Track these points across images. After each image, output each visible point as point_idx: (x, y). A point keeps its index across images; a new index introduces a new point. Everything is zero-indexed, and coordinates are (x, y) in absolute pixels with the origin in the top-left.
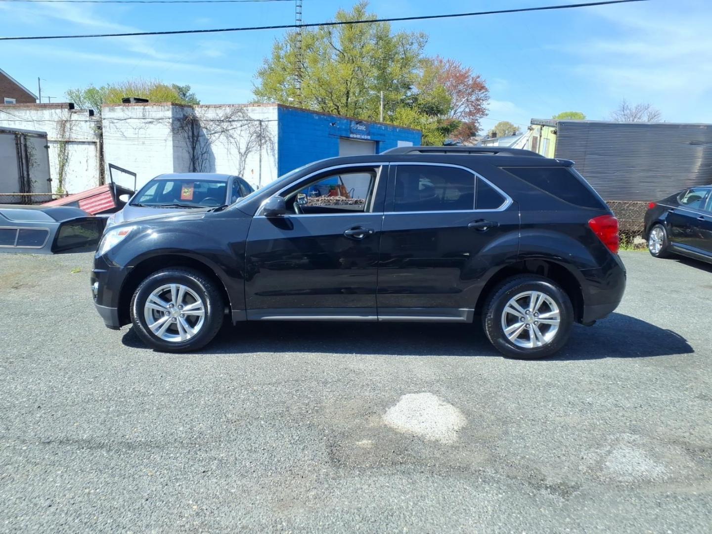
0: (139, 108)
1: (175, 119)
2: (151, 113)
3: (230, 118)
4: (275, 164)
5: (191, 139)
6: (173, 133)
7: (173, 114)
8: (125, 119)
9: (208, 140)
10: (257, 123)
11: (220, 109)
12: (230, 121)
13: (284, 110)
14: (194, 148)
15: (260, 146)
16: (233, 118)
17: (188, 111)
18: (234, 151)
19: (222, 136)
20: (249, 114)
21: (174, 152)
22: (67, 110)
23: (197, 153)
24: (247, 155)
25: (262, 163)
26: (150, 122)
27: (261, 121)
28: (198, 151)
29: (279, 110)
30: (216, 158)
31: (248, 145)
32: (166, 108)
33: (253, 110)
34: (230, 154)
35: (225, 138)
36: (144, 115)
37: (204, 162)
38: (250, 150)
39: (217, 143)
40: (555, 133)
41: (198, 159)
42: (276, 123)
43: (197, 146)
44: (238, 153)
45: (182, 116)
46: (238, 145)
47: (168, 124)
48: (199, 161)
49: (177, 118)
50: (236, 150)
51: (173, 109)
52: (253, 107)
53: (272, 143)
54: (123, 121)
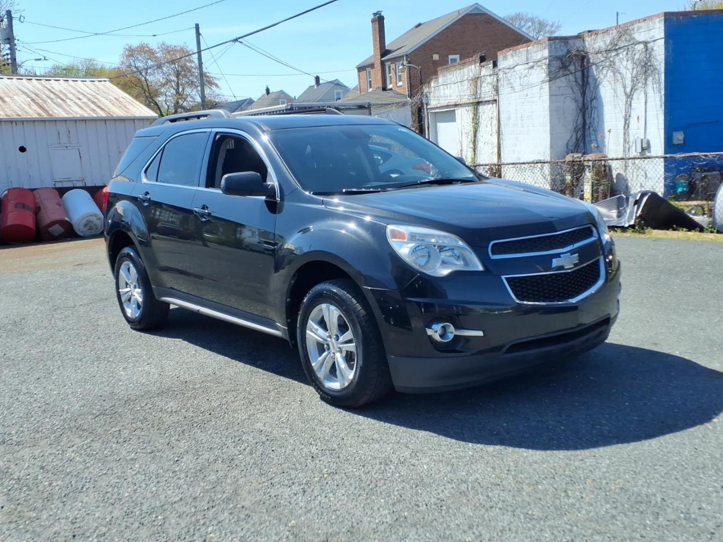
0: (524, 51)
1: (553, 58)
2: (532, 54)
3: (617, 45)
4: (661, 104)
5: (580, 81)
6: (549, 77)
7: (550, 52)
8: (514, 67)
9: (596, 80)
10: (641, 46)
11: (607, 34)
12: (616, 50)
13: (678, 19)
14: (583, 94)
15: (646, 79)
16: (620, 44)
17: (575, 44)
18: (620, 90)
19: (609, 72)
20: (634, 35)
21: (551, 102)
22: (478, 64)
23: (587, 100)
24: (633, 95)
25: (648, 104)
26: (532, 67)
27: (646, 43)
28: (588, 96)
29: (666, 21)
30: (604, 104)
31: (633, 81)
32: (544, 45)
33: (639, 29)
34: (617, 96)
35: (612, 74)
36: (527, 59)
37: (593, 111)
38: (636, 87)
39: (605, 82)
41: (587, 108)
42: (663, 40)
43: (587, 91)
44: (624, 94)
45: (564, 52)
46: (624, 83)
47: (544, 67)
48: (589, 110)
49: (556, 57)
50: (622, 90)
51: (550, 46)
52: (639, 24)
53: (658, 74)
54: (512, 70)
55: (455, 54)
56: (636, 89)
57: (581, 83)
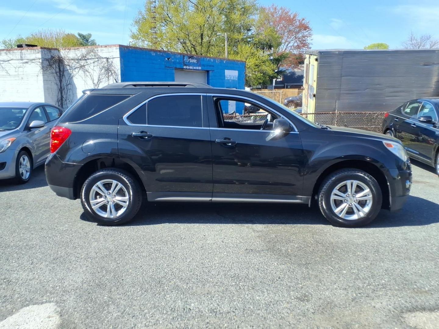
0: (18, 52)
1: (44, 59)
2: (26, 55)
3: (86, 57)
5: (58, 74)
6: (43, 70)
7: (42, 55)
8: (8, 61)
9: (70, 74)
10: (105, 60)
11: (78, 50)
12: (86, 60)
13: (124, 49)
14: (61, 81)
15: (108, 77)
16: (88, 57)
17: (55, 53)
19: (80, 71)
20: (98, 53)
21: (44, 84)
23: (63, 85)
24: (99, 84)
26: (26, 62)
27: (107, 59)
28: (64, 83)
29: (120, 49)
30: (77, 88)
31: (99, 77)
32: (37, 51)
33: (101, 51)
34: (87, 84)
35: (83, 72)
36: (21, 57)
37: (69, 91)
38: (101, 81)
39: (77, 76)
40: (317, 60)
42: (119, 59)
43: (63, 80)
44: (93, 84)
45: (50, 57)
46: (92, 78)
47: (39, 64)
48: (65, 90)
50: (91, 82)
51: (42, 52)
52: (102, 48)
53: (117, 75)
54: (7, 62)
56: (101, 82)
57: (59, 75)
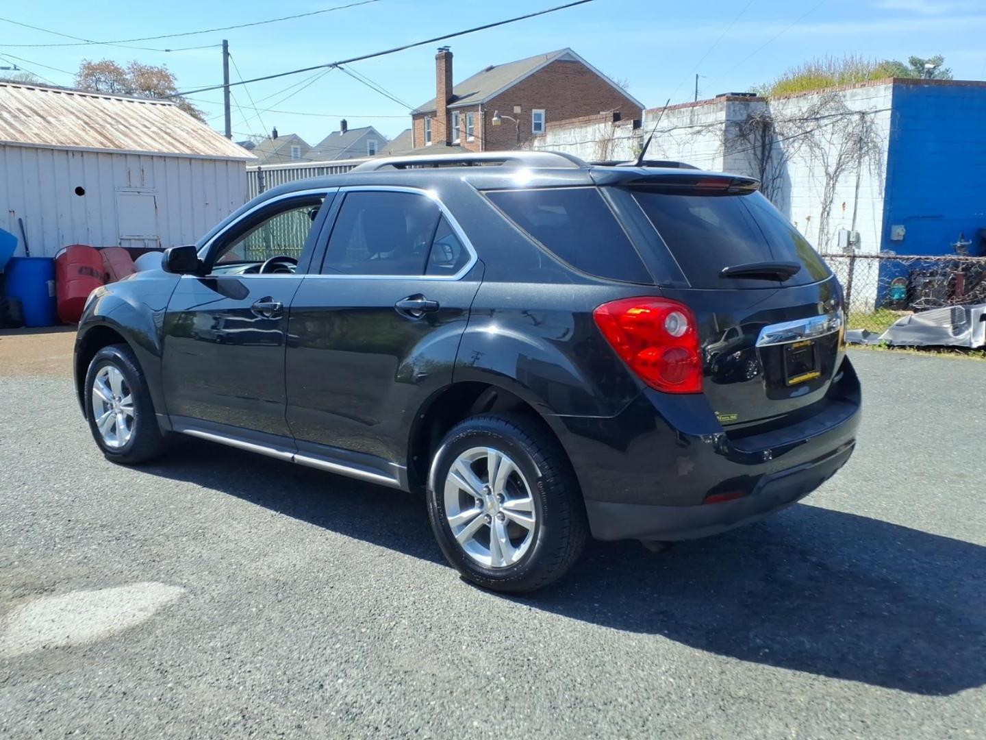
0: (687, 111)
1: (730, 123)
2: (700, 116)
3: (818, 113)
4: (881, 190)
5: (759, 153)
6: (726, 146)
7: (727, 115)
8: (670, 130)
9: (783, 154)
10: (856, 117)
11: (804, 99)
12: (817, 119)
13: (908, 88)
14: (763, 170)
15: (860, 157)
16: (824, 113)
17: (757, 109)
18: (820, 171)
19: (804, 145)
20: (845, 103)
22: (610, 123)
23: (767, 178)
24: (838, 176)
25: (860, 189)
26: (699, 132)
27: (863, 114)
28: (769, 174)
29: (895, 88)
30: (793, 184)
31: (840, 159)
32: (719, 106)
33: (853, 96)
34: (813, 176)
35: (808, 149)
36: (691, 121)
37: (775, 192)
38: (843, 167)
39: (796, 158)
41: (767, 188)
42: (890, 112)
43: (767, 167)
44: (824, 174)
45: (744, 117)
46: (826, 160)
47: (719, 133)
48: (769, 191)
49: (734, 122)
50: (823, 169)
51: (728, 107)
52: (855, 90)
53: (879, 153)
54: (666, 134)
55: (540, 108)
56: (843, 170)
57: (760, 157)
